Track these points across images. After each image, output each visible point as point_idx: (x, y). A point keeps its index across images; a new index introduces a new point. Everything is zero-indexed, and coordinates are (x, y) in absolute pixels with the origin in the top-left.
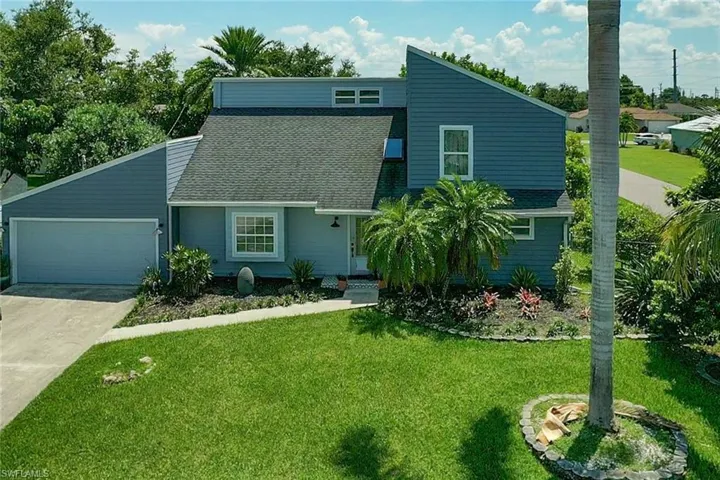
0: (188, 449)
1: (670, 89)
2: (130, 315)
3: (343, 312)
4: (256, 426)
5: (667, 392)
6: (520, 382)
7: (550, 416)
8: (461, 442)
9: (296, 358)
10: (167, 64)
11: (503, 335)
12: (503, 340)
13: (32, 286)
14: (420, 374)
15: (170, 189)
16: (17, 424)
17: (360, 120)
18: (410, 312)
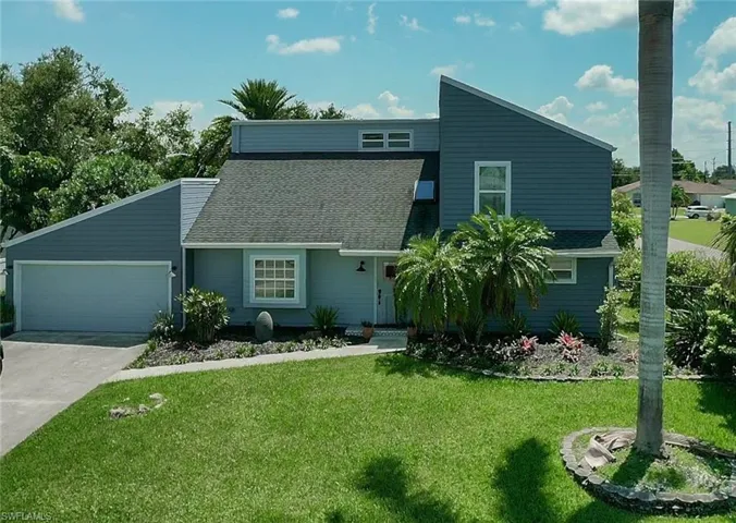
0: (200, 474)
1: (725, 167)
2: (140, 358)
3: (369, 356)
4: (273, 455)
5: (721, 425)
6: (561, 415)
7: (594, 444)
8: (496, 468)
9: (317, 396)
10: (182, 123)
11: (542, 375)
12: (542, 380)
13: (36, 333)
14: (452, 410)
15: (184, 231)
16: (18, 452)
17: (388, 164)
18: (441, 355)
